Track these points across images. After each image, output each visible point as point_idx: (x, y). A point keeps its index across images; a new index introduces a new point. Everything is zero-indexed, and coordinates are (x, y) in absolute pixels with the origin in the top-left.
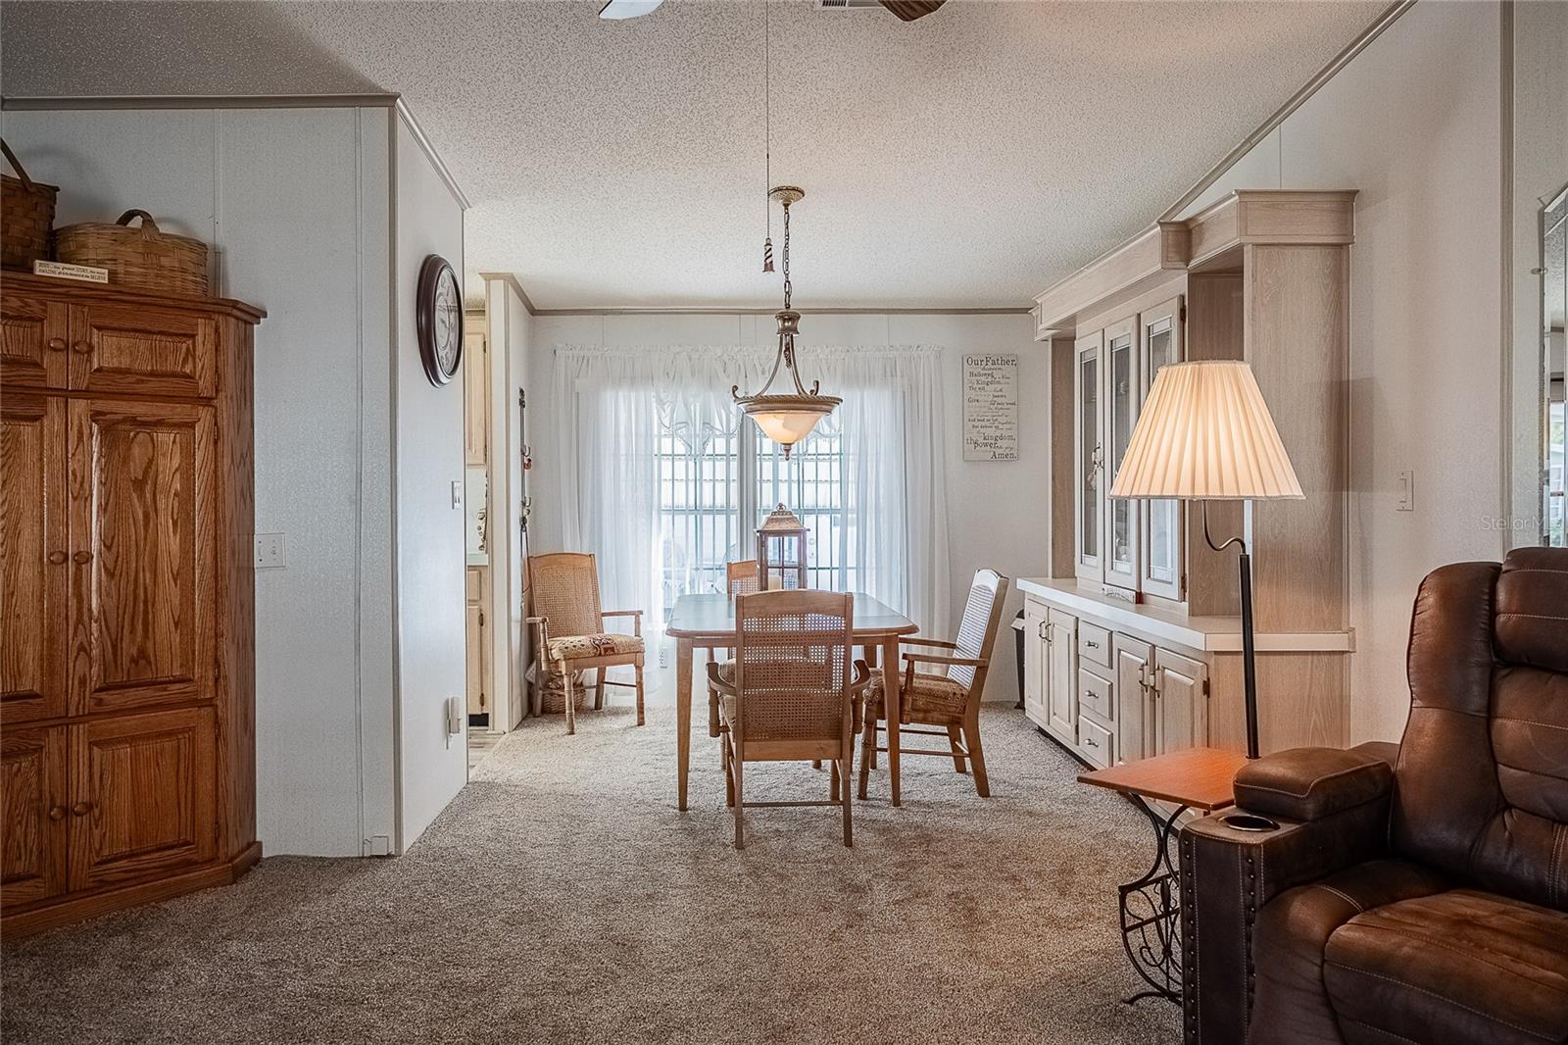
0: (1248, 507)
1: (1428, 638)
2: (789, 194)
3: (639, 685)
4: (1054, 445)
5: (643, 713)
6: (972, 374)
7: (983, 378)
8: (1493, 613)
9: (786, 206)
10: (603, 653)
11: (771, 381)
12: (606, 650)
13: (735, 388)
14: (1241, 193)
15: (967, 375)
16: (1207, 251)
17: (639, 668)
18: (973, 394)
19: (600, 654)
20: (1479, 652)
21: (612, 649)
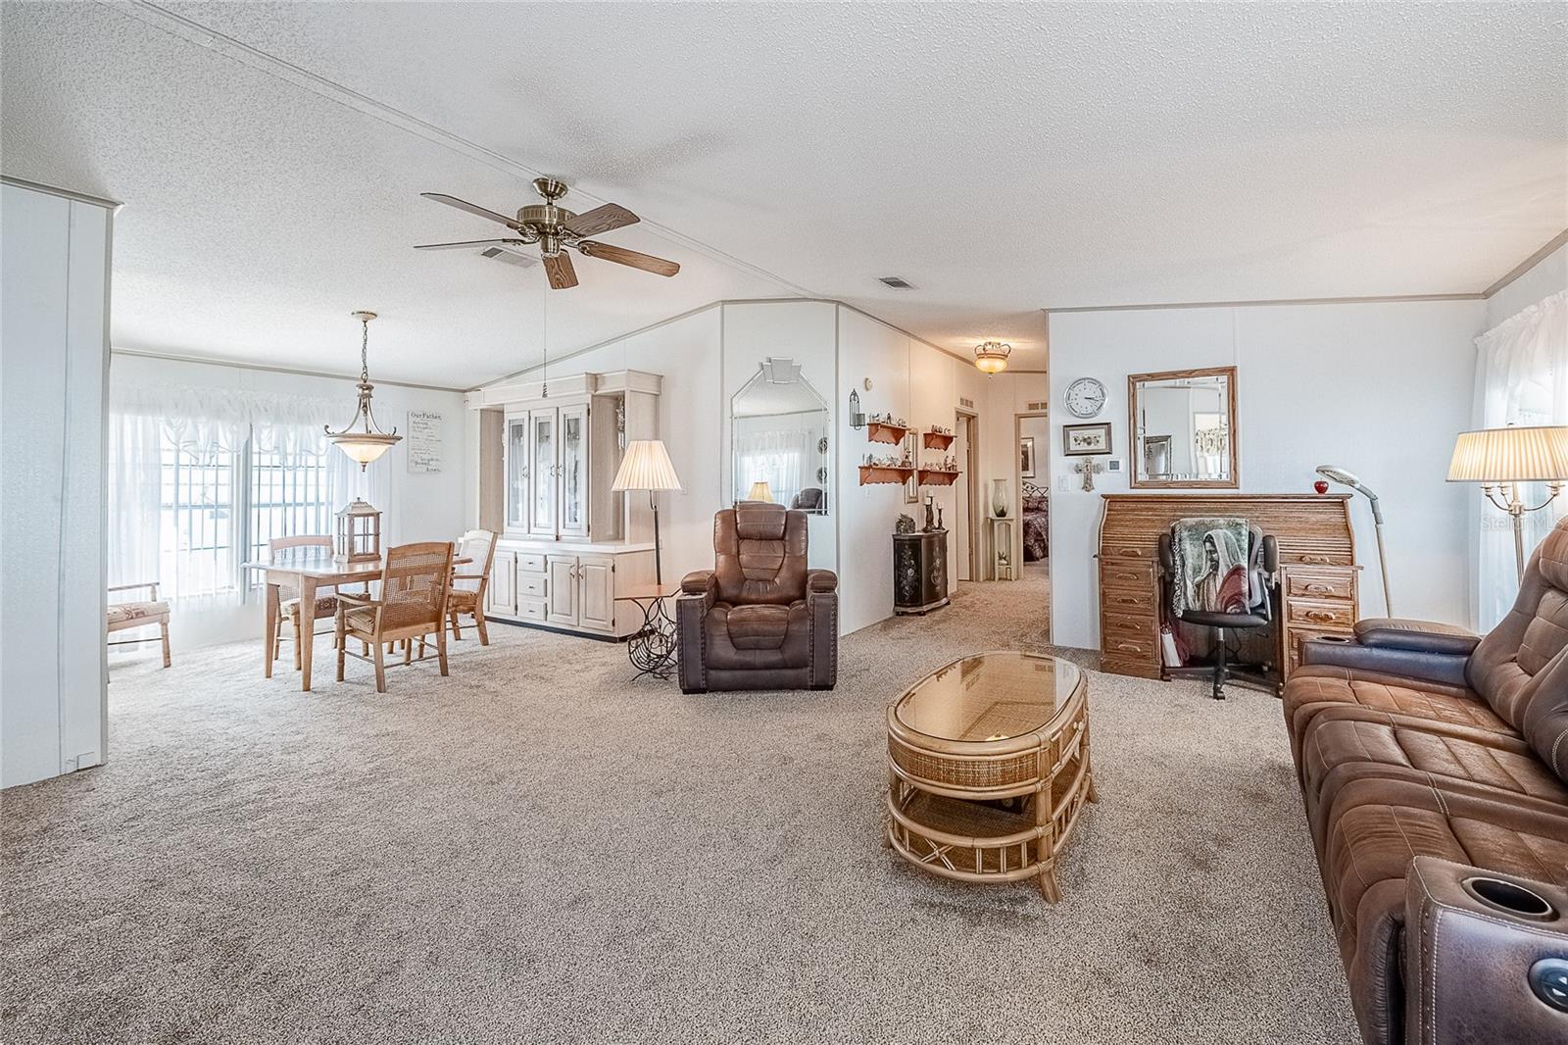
0: (627, 494)
1: (719, 534)
2: (367, 316)
3: (165, 637)
4: (481, 465)
5: (169, 657)
6: (414, 422)
7: (422, 425)
8: (737, 524)
9: (365, 322)
10: (134, 616)
11: (353, 424)
12: (137, 614)
13: (327, 427)
14: (629, 370)
15: (411, 424)
16: (606, 389)
17: (164, 624)
18: (415, 434)
19: (132, 618)
20: (734, 536)
21: (143, 613)
